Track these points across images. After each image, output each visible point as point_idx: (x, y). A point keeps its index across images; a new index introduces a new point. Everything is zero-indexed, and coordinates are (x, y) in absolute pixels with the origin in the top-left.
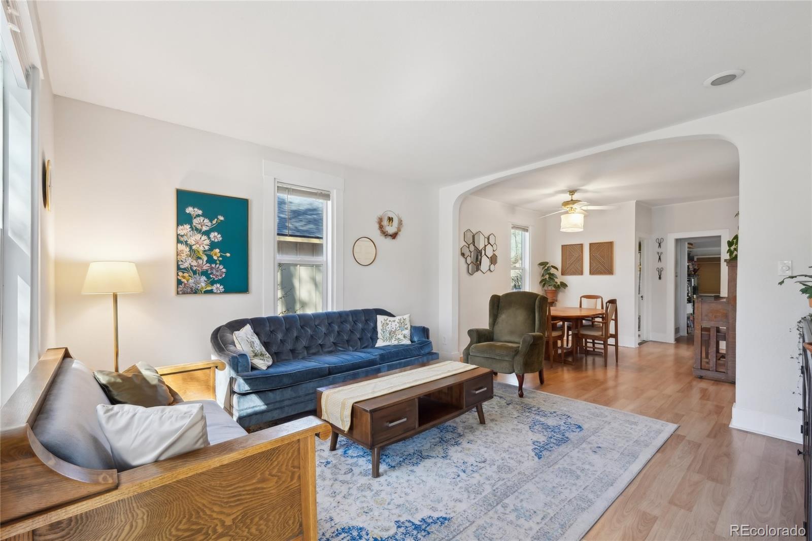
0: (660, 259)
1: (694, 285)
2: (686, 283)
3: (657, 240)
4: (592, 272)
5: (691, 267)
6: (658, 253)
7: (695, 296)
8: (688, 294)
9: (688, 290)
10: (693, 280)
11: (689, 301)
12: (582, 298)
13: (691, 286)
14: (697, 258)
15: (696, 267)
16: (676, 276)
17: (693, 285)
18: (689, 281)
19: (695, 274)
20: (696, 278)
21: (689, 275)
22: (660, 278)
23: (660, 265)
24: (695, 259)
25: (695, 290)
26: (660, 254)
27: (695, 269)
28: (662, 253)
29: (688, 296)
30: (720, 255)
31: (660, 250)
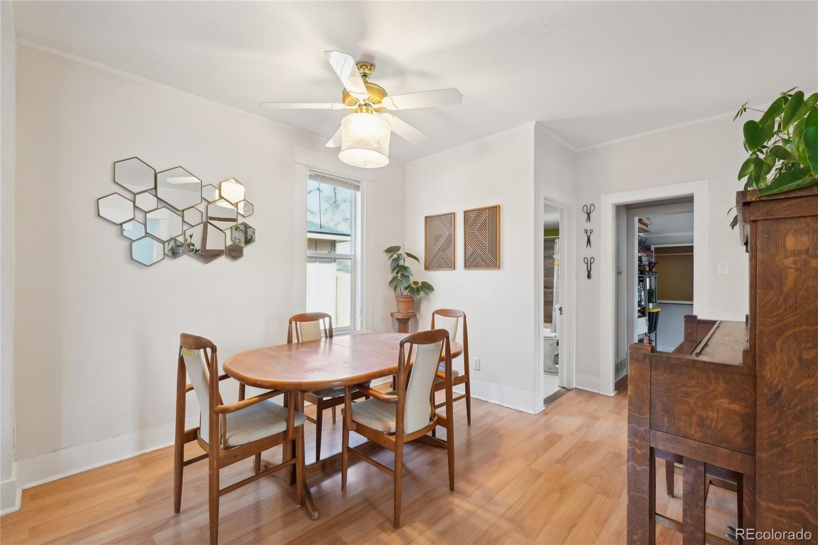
0: (589, 241)
1: (650, 287)
2: (636, 287)
3: (585, 207)
4: (468, 265)
5: (644, 259)
6: (586, 231)
7: (651, 305)
8: (640, 302)
9: (640, 296)
10: (648, 280)
11: (642, 313)
12: (435, 315)
13: (644, 289)
14: (655, 248)
15: (653, 260)
16: (618, 273)
17: (648, 288)
18: (641, 281)
19: (650, 270)
20: (653, 278)
21: (642, 271)
22: (589, 276)
23: (589, 253)
24: (652, 248)
25: (651, 296)
26: (589, 233)
27: (650, 263)
28: (592, 231)
29: (639, 305)
30: (693, 242)
31: (589, 226)
